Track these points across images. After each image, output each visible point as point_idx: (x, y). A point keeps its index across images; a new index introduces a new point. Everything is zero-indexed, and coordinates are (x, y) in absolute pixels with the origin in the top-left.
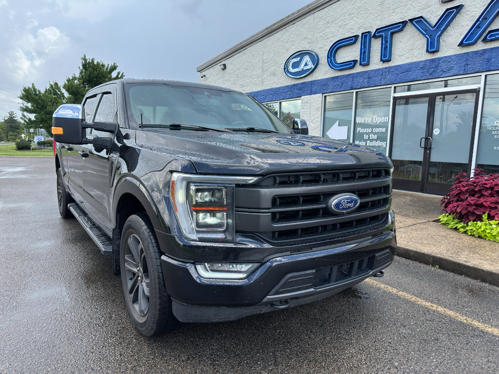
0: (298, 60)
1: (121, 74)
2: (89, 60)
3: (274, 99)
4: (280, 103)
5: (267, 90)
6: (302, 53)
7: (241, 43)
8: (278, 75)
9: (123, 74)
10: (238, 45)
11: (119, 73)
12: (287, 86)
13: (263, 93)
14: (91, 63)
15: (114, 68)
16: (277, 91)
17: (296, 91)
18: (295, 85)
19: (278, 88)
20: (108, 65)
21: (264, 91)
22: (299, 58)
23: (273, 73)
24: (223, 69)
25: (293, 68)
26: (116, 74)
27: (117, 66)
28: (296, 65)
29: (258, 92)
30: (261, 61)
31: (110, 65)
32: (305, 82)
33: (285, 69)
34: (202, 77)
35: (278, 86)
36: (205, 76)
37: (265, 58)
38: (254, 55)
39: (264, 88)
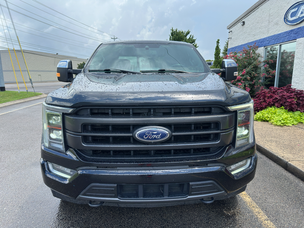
0: (296, 10)
1: (192, 36)
2: (174, 30)
3: (275, 43)
4: (280, 45)
5: (271, 36)
6: (299, 4)
7: (255, 4)
8: (279, 24)
9: (193, 36)
10: (253, 6)
11: (191, 36)
12: (286, 32)
13: (268, 39)
14: (175, 32)
15: (188, 33)
16: (278, 37)
17: (292, 35)
18: (292, 31)
19: (279, 34)
20: (185, 32)
21: (269, 37)
22: (297, 9)
23: (276, 23)
24: (243, 25)
25: (291, 17)
26: (190, 36)
27: (190, 32)
28: (293, 15)
29: (264, 39)
30: (268, 15)
31: (186, 32)
32: (300, 27)
33: (285, 18)
34: (229, 33)
35: (280, 32)
36: (231, 31)
37: (271, 12)
38: (263, 12)
39: (269, 35)
